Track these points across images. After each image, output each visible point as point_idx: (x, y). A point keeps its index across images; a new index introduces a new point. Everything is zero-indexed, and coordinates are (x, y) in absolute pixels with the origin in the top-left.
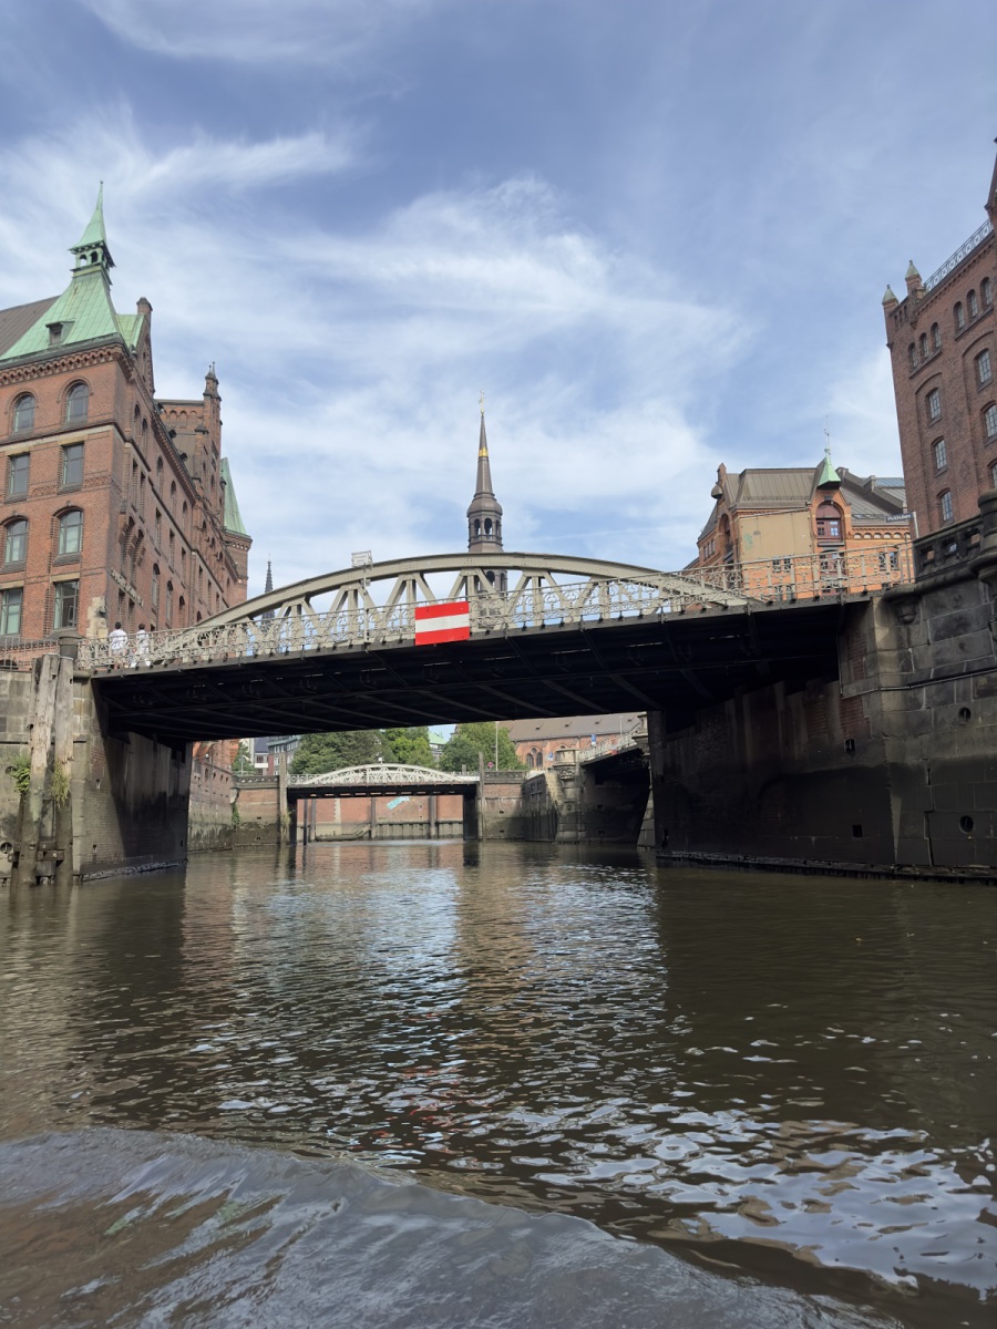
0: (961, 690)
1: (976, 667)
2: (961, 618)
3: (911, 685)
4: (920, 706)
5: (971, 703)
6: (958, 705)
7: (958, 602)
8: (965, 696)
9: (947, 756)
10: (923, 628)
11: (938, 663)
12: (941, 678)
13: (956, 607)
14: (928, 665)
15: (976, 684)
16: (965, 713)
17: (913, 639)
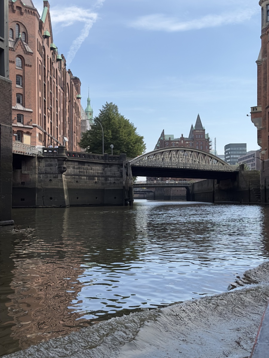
0: (50, 176)
1: (54, 173)
2: (51, 164)
3: (39, 174)
4: (41, 178)
5: (52, 179)
6: (49, 179)
7: (51, 161)
8: (51, 177)
9: (47, 187)
10: (43, 164)
11: (45, 171)
12: (46, 173)
13: (50, 162)
14: (43, 170)
15: (53, 176)
16: (50, 180)
17: (40, 165)
